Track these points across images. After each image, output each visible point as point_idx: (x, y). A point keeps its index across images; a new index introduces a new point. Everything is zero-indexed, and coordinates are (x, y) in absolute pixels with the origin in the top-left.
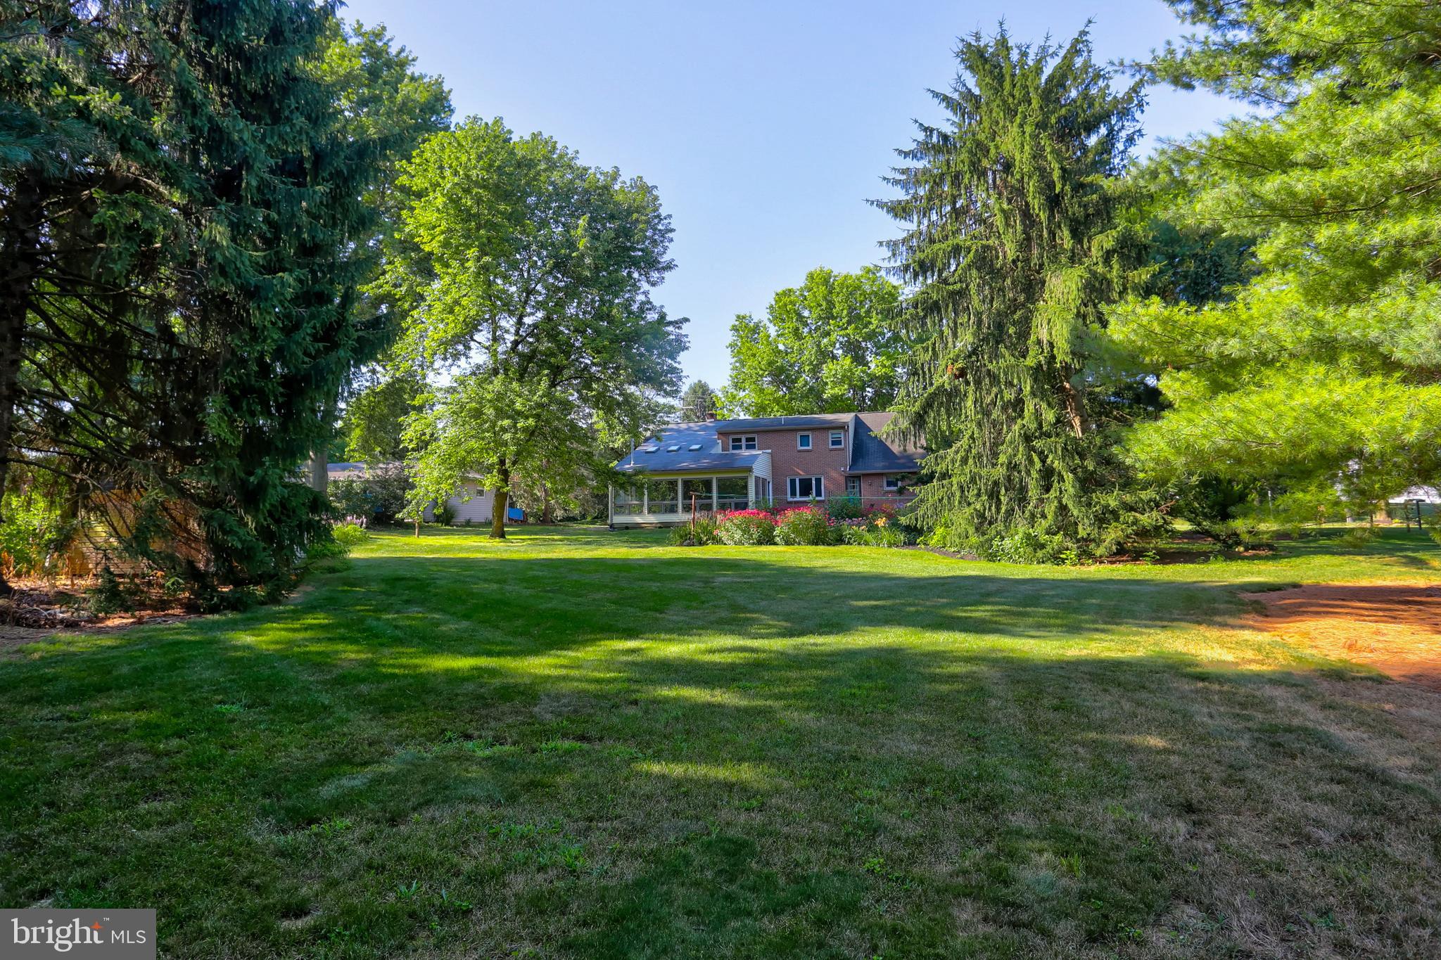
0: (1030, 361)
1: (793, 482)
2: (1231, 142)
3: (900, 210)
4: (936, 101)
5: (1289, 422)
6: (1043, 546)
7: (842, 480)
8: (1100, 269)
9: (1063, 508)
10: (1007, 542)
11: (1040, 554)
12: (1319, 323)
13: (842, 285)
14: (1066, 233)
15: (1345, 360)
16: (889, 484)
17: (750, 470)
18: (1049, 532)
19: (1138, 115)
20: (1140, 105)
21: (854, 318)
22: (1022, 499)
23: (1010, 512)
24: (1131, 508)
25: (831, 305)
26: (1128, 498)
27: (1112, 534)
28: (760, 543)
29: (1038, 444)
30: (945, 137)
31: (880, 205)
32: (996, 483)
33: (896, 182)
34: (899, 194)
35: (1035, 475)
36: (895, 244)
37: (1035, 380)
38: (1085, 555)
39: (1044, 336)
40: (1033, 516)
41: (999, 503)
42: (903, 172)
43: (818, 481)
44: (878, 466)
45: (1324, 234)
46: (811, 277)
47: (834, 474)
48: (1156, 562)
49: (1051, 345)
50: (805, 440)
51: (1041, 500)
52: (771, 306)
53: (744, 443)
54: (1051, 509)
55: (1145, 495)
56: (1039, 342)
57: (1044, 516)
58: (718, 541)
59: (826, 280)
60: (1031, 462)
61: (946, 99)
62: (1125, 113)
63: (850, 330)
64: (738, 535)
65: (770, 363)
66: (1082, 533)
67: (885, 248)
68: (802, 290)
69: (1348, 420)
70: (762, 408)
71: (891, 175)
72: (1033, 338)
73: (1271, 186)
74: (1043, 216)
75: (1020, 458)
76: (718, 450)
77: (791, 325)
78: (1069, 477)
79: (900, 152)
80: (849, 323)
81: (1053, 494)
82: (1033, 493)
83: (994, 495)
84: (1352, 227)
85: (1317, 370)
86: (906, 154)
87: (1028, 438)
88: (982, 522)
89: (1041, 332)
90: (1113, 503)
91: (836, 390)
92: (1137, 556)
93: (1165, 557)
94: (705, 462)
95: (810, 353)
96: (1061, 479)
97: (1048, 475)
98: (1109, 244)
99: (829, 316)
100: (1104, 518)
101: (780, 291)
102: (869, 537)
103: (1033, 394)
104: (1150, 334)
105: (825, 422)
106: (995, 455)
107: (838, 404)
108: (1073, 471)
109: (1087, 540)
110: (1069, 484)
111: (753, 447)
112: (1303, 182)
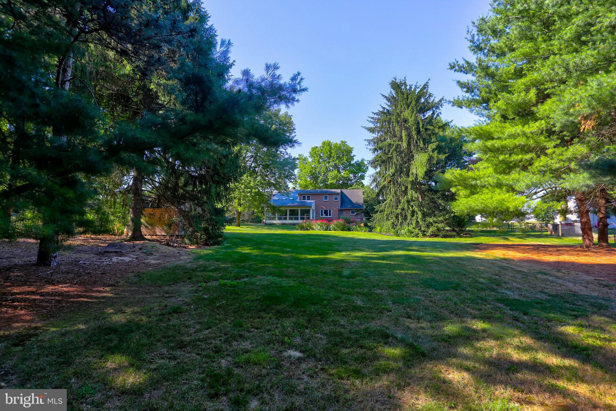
0: (410, 179)
1: (322, 211)
2: (478, 129)
3: (371, 130)
4: (383, 97)
5: (495, 203)
6: (412, 233)
7: (338, 211)
8: (431, 154)
9: (417, 222)
10: (403, 231)
11: (412, 234)
12: (498, 179)
13: (335, 147)
14: (422, 142)
15: (504, 188)
16: (352, 213)
17: (311, 207)
18: (414, 228)
19: (441, 108)
20: (441, 105)
21: (338, 158)
22: (405, 218)
23: (402, 223)
24: (436, 222)
25: (331, 153)
26: (435, 219)
27: (431, 229)
28: (326, 230)
29: (412, 204)
30: (388, 111)
31: (366, 128)
32: (398, 214)
33: (371, 122)
34: (372, 125)
35: (410, 212)
36: (370, 140)
37: (412, 185)
38: (424, 235)
39: (415, 172)
40: (408, 224)
41: (398, 220)
42: (372, 118)
43: (330, 211)
44: (349, 207)
45: (501, 157)
46: (324, 143)
47: (335, 209)
48: (442, 237)
49: (416, 175)
50: (326, 198)
51: (411, 220)
52: (310, 152)
53: (306, 198)
54: (414, 222)
55: (440, 219)
56: (413, 174)
57: (411, 224)
58: (313, 229)
59: (329, 144)
60: (409, 208)
61: (386, 97)
62: (437, 108)
63: (337, 162)
64: (319, 228)
65: (311, 171)
66: (423, 229)
67: (366, 142)
68: (321, 147)
69: (506, 203)
70: (306, 186)
71: (370, 119)
72: (411, 172)
73: (489, 143)
74: (416, 137)
75: (406, 207)
76: (298, 200)
77: (317, 159)
78: (419, 213)
79: (373, 113)
80: (337, 159)
81: (415, 217)
82: (409, 217)
83: (397, 217)
84: (507, 156)
85: (498, 191)
86: (375, 114)
87: (408, 202)
88: (394, 225)
89: (413, 170)
90: (431, 221)
91: (332, 181)
92: (437, 236)
93: (445, 236)
94: (296, 204)
95: (323, 169)
96: (417, 214)
97: (413, 212)
98: (434, 147)
99: (330, 157)
100: (429, 226)
101: (313, 147)
102: (358, 229)
103: (411, 189)
104: (456, 178)
105: (332, 192)
106: (397, 206)
107: (332, 186)
108: (420, 211)
109: (424, 231)
110: (420, 215)
111: (309, 199)
112: (497, 143)
